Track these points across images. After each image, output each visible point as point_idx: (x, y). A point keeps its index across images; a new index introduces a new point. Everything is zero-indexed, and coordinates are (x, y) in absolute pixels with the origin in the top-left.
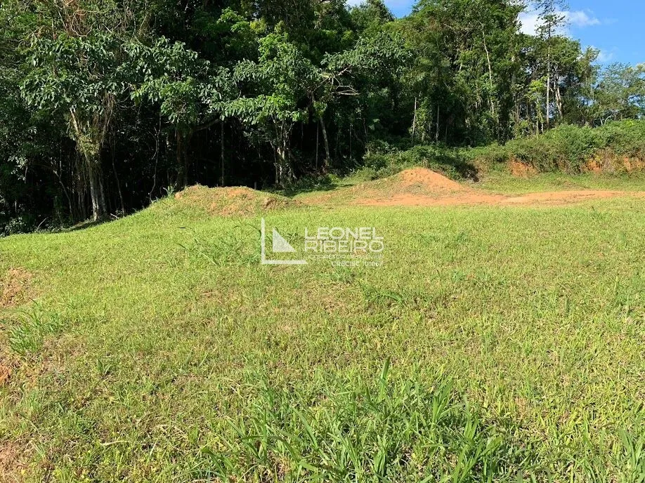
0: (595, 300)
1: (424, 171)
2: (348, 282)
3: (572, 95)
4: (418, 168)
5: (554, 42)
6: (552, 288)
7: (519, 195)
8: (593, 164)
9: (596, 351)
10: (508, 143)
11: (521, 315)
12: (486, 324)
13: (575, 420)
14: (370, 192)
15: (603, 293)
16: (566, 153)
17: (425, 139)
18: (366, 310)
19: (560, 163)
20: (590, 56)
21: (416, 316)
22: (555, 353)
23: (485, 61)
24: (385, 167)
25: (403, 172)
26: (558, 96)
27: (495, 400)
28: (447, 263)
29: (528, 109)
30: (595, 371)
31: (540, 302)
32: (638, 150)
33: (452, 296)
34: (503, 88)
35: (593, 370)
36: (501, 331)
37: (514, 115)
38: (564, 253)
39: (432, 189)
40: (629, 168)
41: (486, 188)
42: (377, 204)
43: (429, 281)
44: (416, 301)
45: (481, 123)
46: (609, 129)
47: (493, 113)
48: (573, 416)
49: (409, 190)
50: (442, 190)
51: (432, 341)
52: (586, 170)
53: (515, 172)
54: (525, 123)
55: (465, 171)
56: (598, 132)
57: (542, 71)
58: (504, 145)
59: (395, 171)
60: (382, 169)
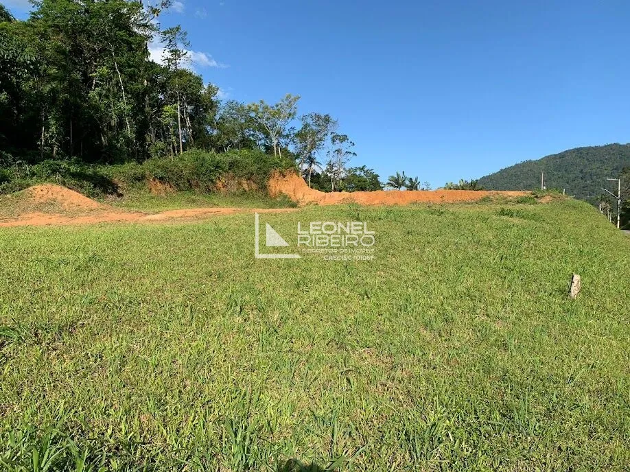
0: (215, 305)
1: (57, 188)
3: (200, 124)
4: (49, 185)
5: (181, 74)
6: (179, 300)
7: (157, 213)
8: (219, 184)
9: (214, 352)
10: (145, 163)
11: (150, 330)
12: (115, 346)
13: (193, 421)
15: (221, 298)
16: (198, 175)
17: (58, 153)
19: (194, 183)
20: (211, 90)
21: (37, 350)
23: (118, 82)
24: (9, 182)
25: (31, 188)
26: (188, 123)
27: (120, 423)
28: (77, 288)
29: (162, 133)
30: (212, 370)
31: (168, 315)
32: (252, 174)
33: (80, 322)
34: (138, 110)
35: (211, 370)
36: (130, 350)
37: (150, 137)
38: (191, 265)
39: (67, 207)
40: (247, 189)
41: (126, 206)
43: (54, 310)
44: (36, 335)
45: (118, 142)
46: (230, 156)
47: (129, 132)
48: (191, 418)
49: (39, 208)
50: (78, 208)
51: (55, 376)
52: (215, 189)
53: (153, 190)
54: (160, 145)
55: (104, 187)
56: (222, 158)
57: (172, 99)
58: (141, 164)
59: (21, 187)
60: (5, 184)
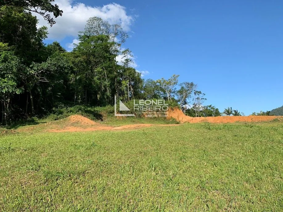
0: (143, 166)
1: (80, 116)
2: (36, 170)
3: (137, 89)
4: (76, 115)
5: (129, 69)
6: (128, 163)
7: (119, 126)
9: (143, 188)
11: (115, 176)
12: (101, 182)
14: (54, 126)
15: (146, 164)
17: (80, 103)
18: (45, 183)
21: (70, 182)
22: (128, 191)
23: (104, 74)
24: (62, 114)
25: (70, 117)
26: (132, 89)
28: (86, 157)
29: (122, 93)
30: (142, 196)
31: (123, 170)
33: (87, 171)
34: (112, 85)
35: (141, 196)
36: (107, 185)
37: (117, 95)
38: (133, 148)
39: (83, 124)
41: (106, 123)
42: (57, 131)
43: (77, 166)
44: (70, 176)
47: (108, 93)
49: (72, 125)
50: (87, 124)
51: (76, 193)
52: (143, 116)
54: (121, 98)
55: (98, 117)
58: (113, 106)
59: (66, 116)
60: (60, 115)
